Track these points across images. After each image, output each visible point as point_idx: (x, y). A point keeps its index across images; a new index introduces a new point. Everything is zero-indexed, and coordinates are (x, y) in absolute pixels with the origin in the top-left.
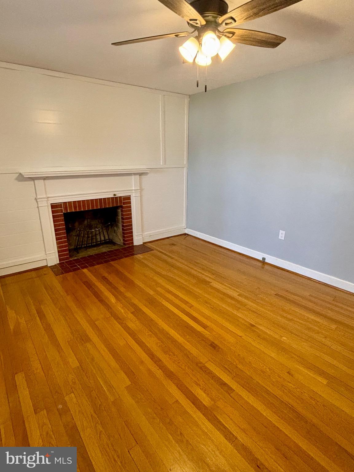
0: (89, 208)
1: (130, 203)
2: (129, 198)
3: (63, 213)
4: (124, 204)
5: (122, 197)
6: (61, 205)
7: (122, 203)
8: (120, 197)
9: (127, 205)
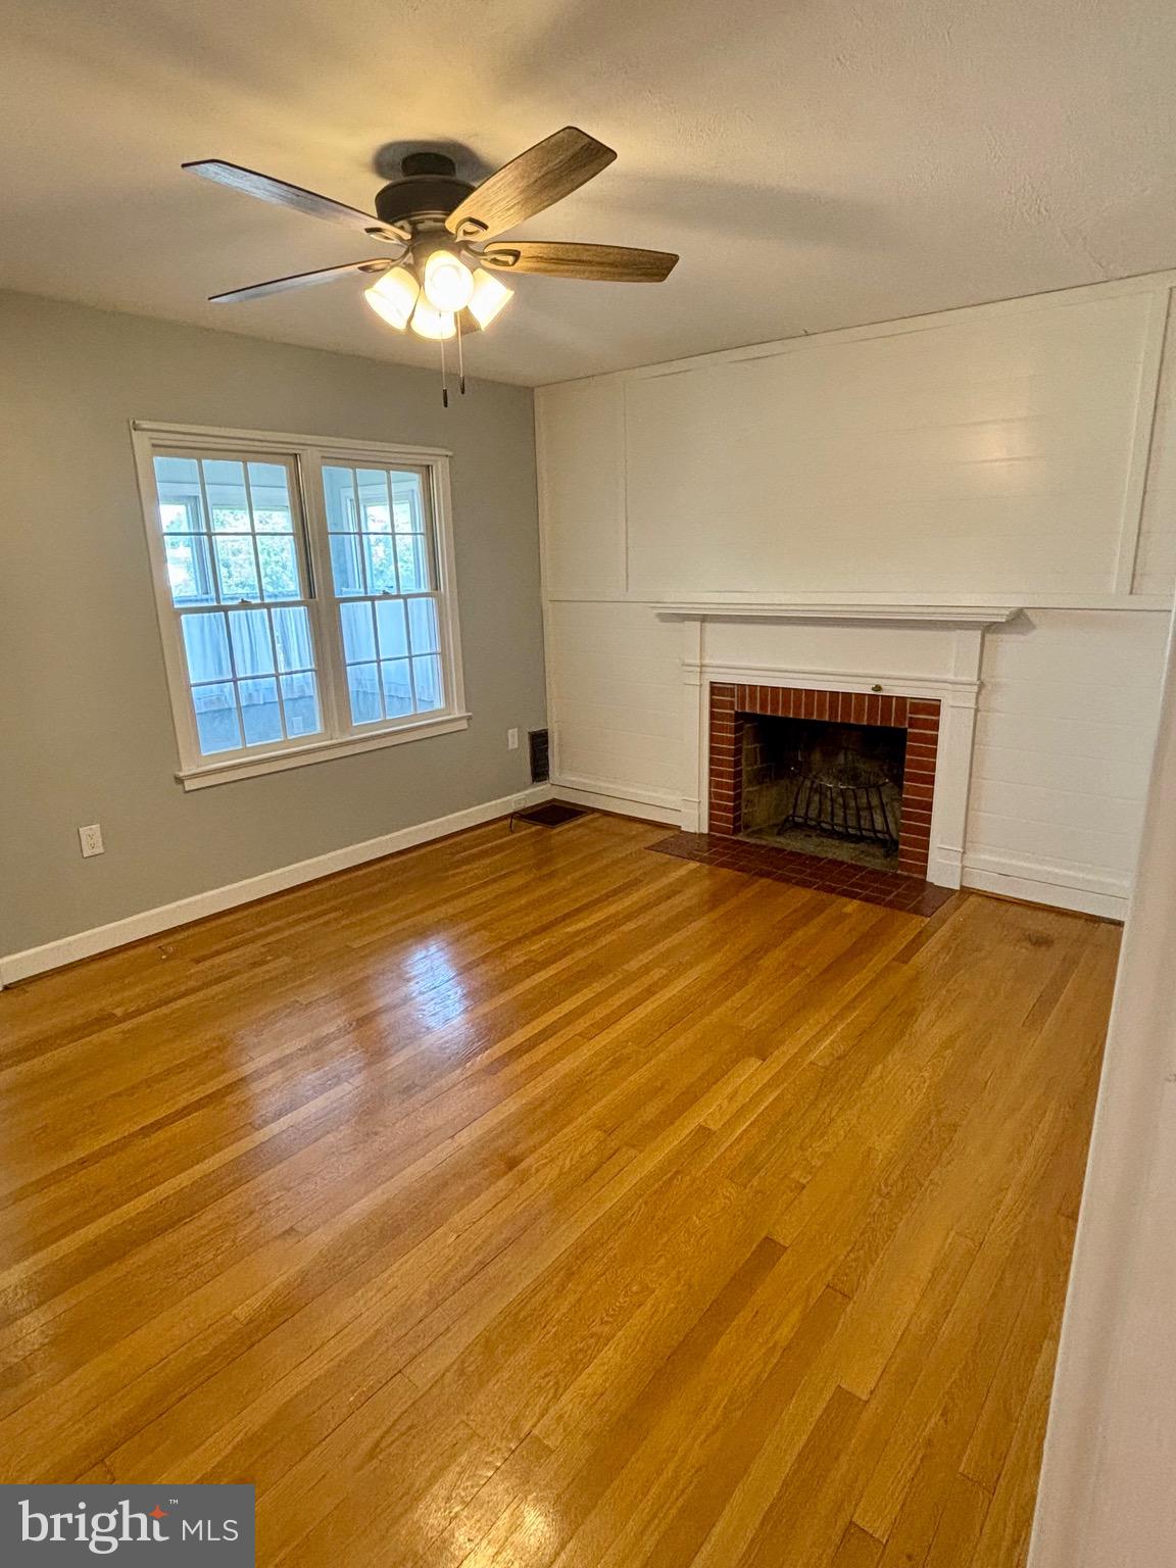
0: (799, 714)
1: (935, 726)
2: (934, 708)
3: (736, 712)
4: (911, 726)
5: (909, 701)
6: (732, 690)
7: (905, 720)
8: (902, 700)
9: (921, 731)
